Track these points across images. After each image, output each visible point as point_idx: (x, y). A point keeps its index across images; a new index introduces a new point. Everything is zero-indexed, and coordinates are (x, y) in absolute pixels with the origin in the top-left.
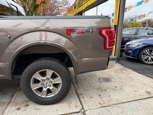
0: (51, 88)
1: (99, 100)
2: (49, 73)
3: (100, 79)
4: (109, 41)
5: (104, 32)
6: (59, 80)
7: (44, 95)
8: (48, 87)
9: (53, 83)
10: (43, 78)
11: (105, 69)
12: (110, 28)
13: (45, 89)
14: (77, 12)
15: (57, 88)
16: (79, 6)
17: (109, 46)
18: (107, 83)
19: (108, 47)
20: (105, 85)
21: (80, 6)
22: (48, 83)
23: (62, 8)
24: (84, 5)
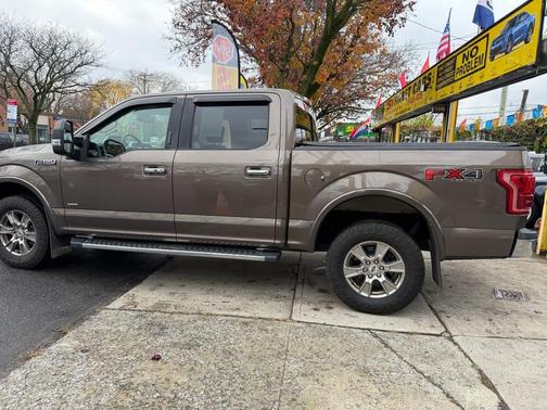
0: (381, 280)
1: (488, 326)
2: (382, 249)
3: (494, 292)
4: (518, 197)
5: (507, 178)
6: (398, 267)
7: (365, 292)
8: (375, 278)
9: (387, 269)
10: (368, 259)
11: (505, 257)
12: (523, 170)
13: (369, 280)
14: (433, 101)
15: (393, 282)
16: (441, 84)
17: (518, 207)
18: (514, 303)
19: (515, 209)
20: (508, 304)
21: (444, 83)
22: (377, 269)
23: (376, 78)
24: (457, 84)
